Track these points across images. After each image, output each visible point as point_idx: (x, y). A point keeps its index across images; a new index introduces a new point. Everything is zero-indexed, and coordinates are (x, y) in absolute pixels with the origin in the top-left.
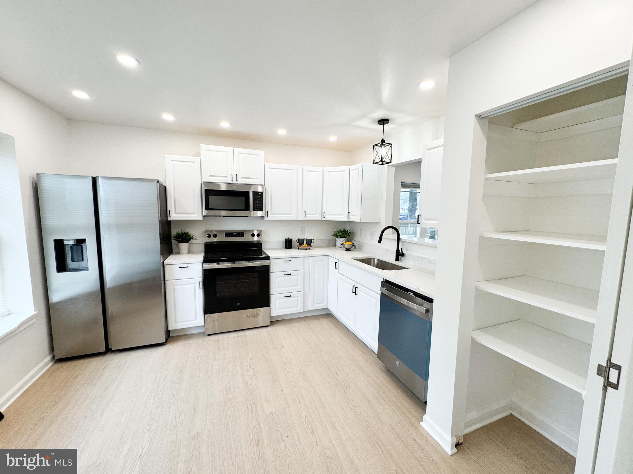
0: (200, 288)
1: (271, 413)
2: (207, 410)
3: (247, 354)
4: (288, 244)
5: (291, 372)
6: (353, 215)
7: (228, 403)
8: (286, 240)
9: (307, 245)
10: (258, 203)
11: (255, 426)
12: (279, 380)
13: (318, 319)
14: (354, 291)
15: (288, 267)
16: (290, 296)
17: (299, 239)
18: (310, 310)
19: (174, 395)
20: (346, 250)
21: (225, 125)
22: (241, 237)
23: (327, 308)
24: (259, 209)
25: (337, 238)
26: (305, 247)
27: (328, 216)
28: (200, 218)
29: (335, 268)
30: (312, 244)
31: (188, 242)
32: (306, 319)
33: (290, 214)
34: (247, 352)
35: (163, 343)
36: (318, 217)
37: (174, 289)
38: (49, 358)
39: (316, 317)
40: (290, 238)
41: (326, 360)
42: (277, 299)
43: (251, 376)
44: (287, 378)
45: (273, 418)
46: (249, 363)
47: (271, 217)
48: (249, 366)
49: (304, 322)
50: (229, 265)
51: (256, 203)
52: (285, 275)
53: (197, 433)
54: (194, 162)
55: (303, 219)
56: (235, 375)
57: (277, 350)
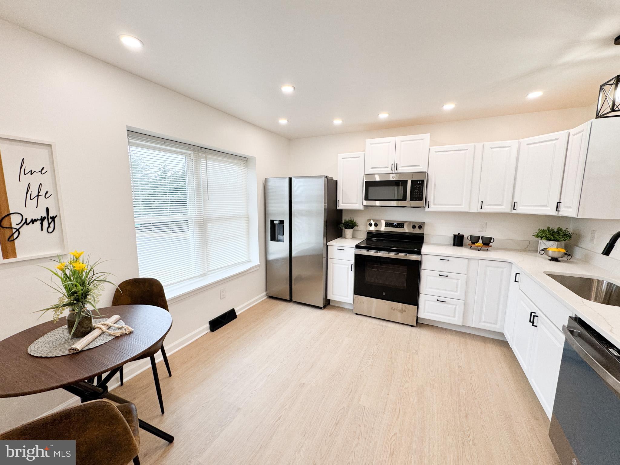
0: (352, 270)
1: (365, 407)
2: (320, 371)
3: (377, 344)
4: (458, 241)
5: (409, 382)
6: (565, 207)
7: (336, 376)
8: (455, 236)
9: (482, 244)
10: (417, 193)
11: (345, 408)
12: (391, 382)
13: (484, 343)
14: (532, 321)
15: (444, 267)
16: (445, 302)
17: (471, 236)
18: (473, 326)
19: (307, 348)
20: (549, 260)
21: (384, 116)
22: (401, 227)
23: (503, 333)
24: (417, 199)
25: (540, 241)
26: (479, 246)
27: (521, 208)
28: (361, 208)
29: (515, 281)
30: (491, 244)
31: (352, 229)
32: (467, 336)
33: (460, 205)
34: (378, 342)
35: (322, 307)
36: (506, 208)
37: (333, 266)
38: (265, 293)
39: (484, 339)
40: (461, 233)
41: (461, 393)
42: (427, 300)
43: (368, 365)
44: (400, 386)
45: (363, 412)
46: (374, 352)
47: (433, 207)
48: (373, 355)
49: (461, 339)
50: (392, 255)
51: (415, 193)
52: (440, 275)
53: (304, 383)
54: (359, 157)
55: (479, 210)
56: (355, 357)
57: (408, 354)
